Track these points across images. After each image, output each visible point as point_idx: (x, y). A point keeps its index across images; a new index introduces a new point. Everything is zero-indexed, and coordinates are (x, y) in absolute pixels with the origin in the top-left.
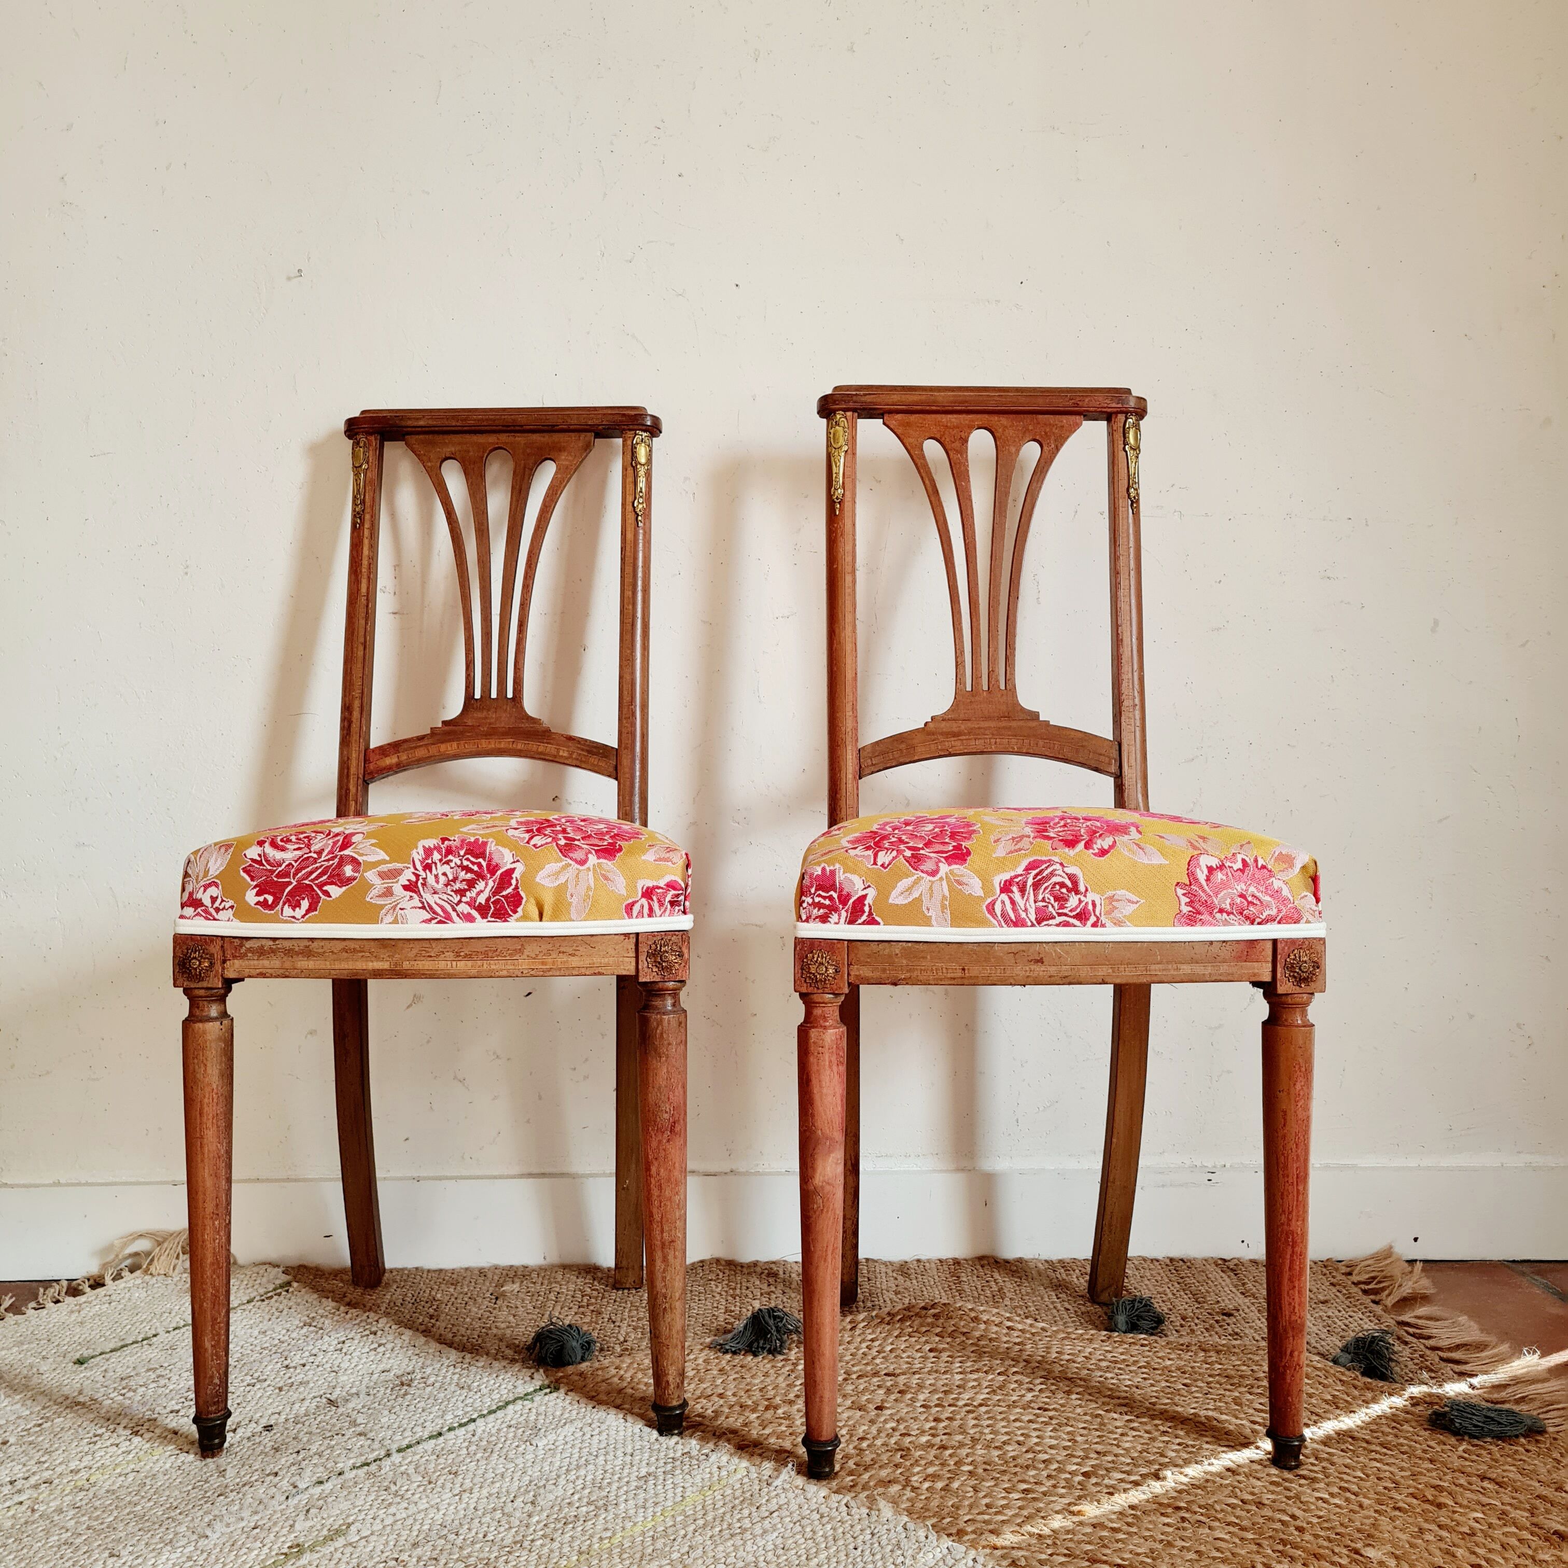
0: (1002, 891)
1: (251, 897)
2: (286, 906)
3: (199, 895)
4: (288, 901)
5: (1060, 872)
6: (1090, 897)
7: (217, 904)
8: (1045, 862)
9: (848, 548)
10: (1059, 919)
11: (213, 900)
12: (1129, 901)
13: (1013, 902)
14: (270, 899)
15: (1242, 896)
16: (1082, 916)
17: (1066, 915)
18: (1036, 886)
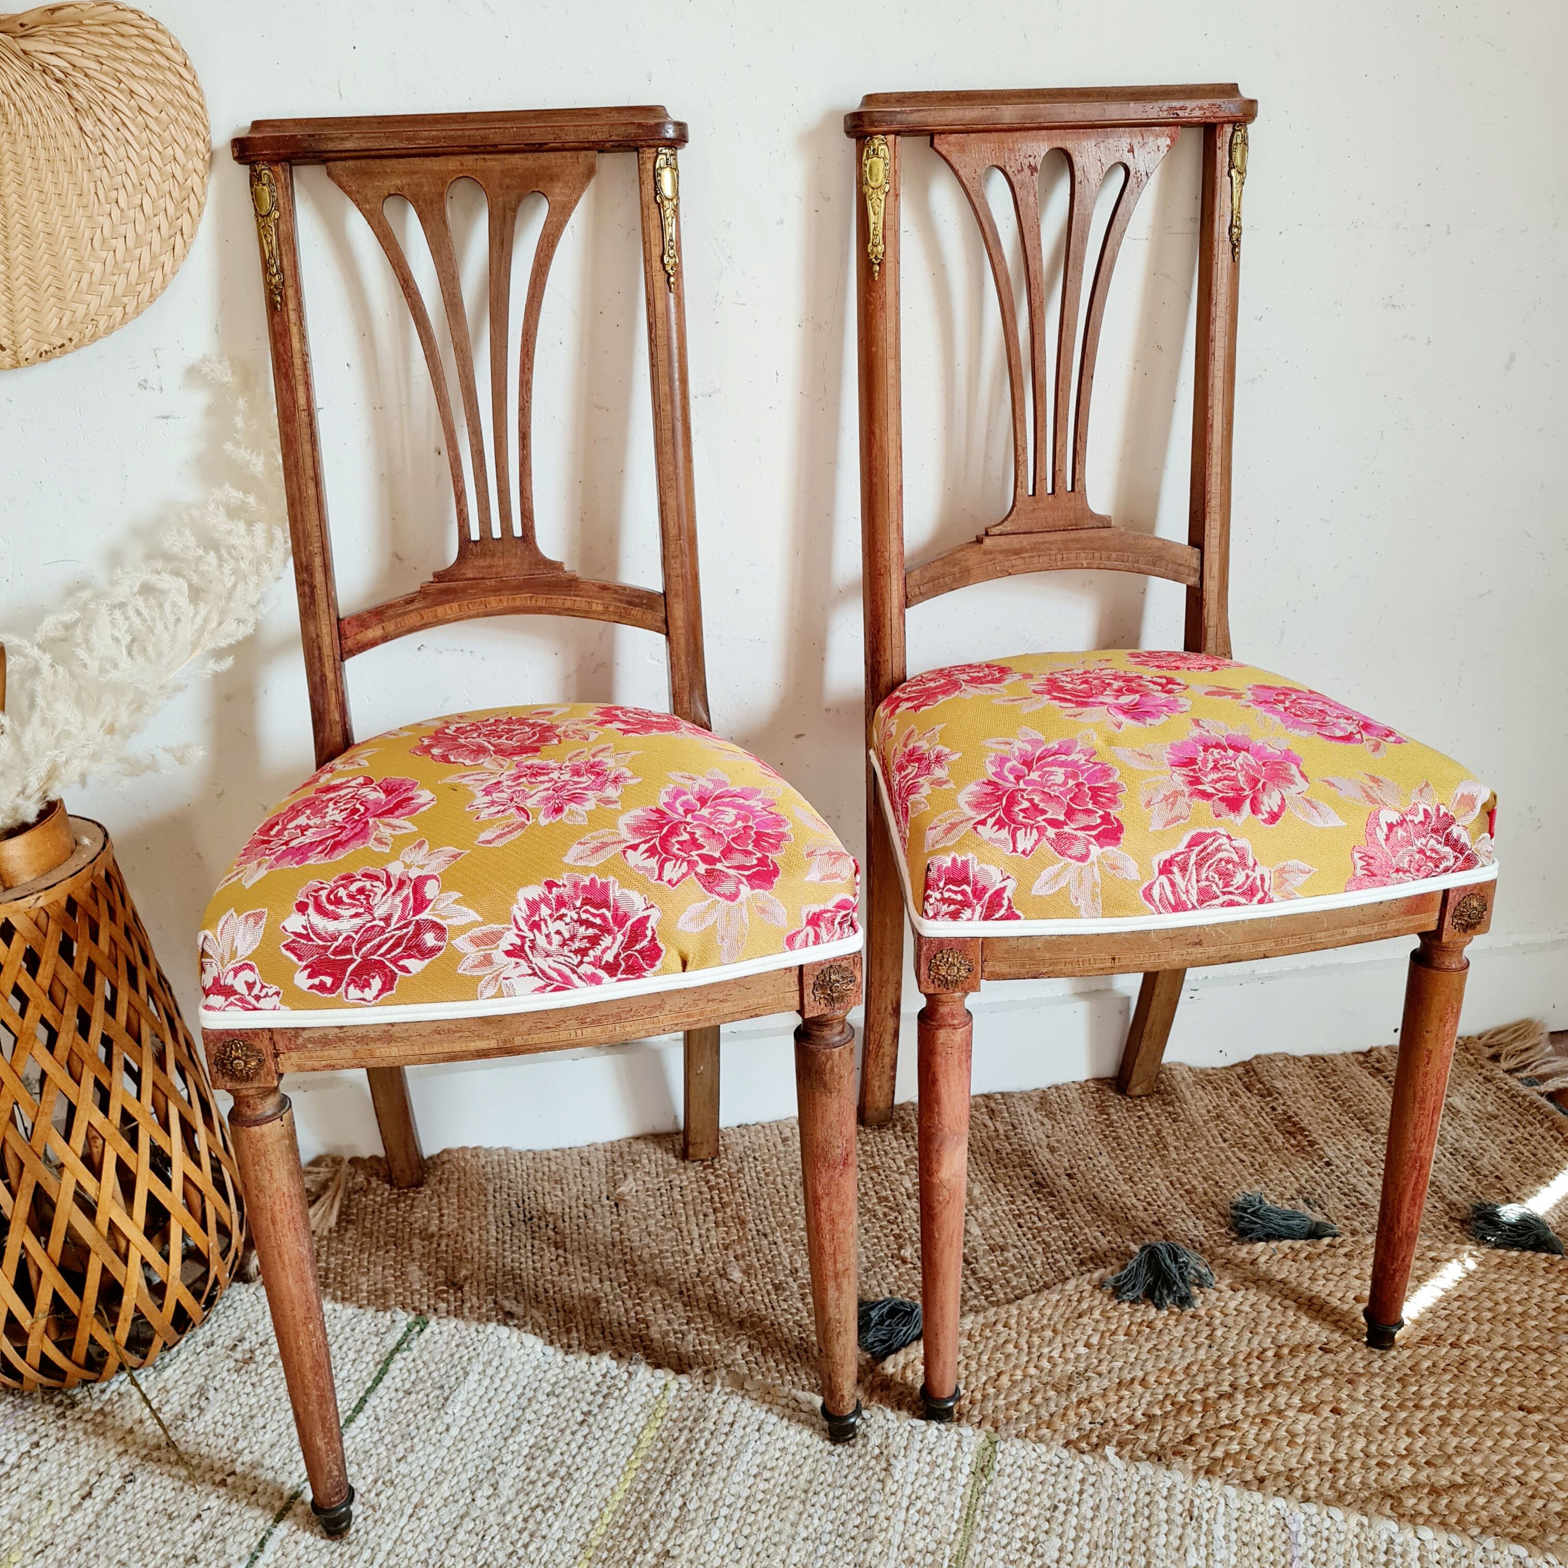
0: (1161, 872)
1: (302, 980)
2: (352, 987)
3: (229, 980)
4: (353, 981)
5: (1227, 847)
6: (1259, 870)
7: (256, 991)
8: (1208, 836)
9: (891, 325)
10: (1223, 898)
11: (250, 986)
12: (1301, 871)
13: (1173, 884)
14: (328, 981)
15: (1421, 851)
16: (1250, 892)
17: (1230, 893)
18: (1199, 865)
